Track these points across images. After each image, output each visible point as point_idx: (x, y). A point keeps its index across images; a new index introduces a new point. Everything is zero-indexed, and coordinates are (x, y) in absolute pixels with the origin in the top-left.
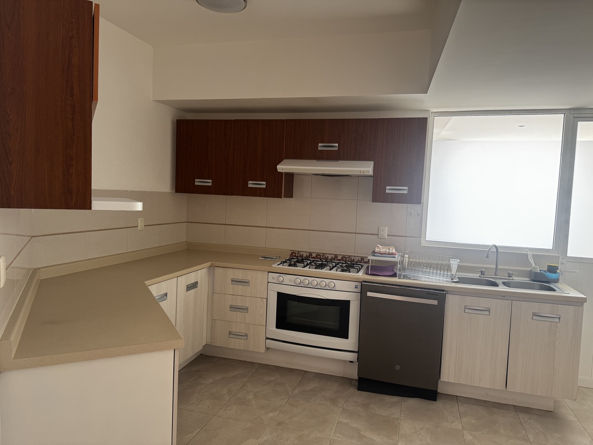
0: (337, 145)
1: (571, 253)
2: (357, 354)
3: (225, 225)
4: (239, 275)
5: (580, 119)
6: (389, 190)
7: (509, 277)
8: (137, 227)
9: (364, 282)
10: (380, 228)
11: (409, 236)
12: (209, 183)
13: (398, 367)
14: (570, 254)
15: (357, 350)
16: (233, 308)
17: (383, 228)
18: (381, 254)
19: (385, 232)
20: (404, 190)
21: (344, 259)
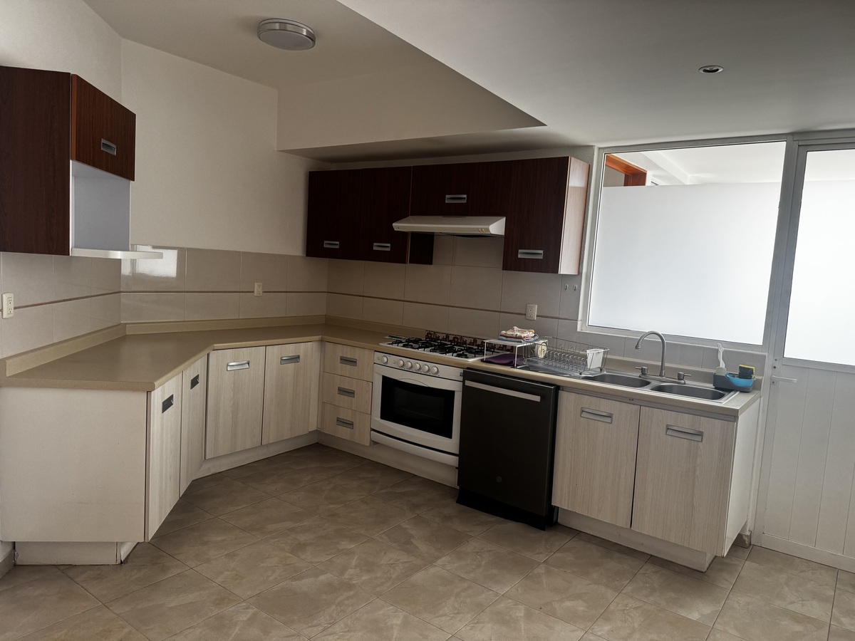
0: (465, 196)
1: (791, 352)
2: (458, 458)
3: (363, 296)
4: (348, 352)
5: (810, 148)
6: (522, 254)
7: (679, 379)
8: (253, 292)
9: (468, 368)
10: (528, 305)
11: (562, 317)
12: (336, 245)
13: (499, 479)
14: (789, 353)
15: (457, 452)
16: (342, 391)
17: (531, 305)
18: (507, 337)
19: (534, 311)
20: (539, 254)
21: (456, 340)
